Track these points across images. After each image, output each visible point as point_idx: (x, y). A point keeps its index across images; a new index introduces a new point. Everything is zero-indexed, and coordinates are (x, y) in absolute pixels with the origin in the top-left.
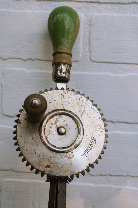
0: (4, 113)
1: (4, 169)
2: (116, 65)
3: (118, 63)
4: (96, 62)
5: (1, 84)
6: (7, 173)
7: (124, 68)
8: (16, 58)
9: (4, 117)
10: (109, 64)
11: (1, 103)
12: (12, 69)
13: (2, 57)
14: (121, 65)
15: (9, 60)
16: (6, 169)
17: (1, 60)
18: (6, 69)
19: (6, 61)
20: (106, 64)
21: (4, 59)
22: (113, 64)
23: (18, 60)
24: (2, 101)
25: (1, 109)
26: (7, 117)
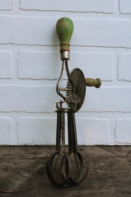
0: (19, 77)
1: (20, 111)
2: (84, 47)
3: (85, 46)
4: (72, 46)
5: (17, 60)
6: (22, 113)
7: (88, 49)
8: (26, 44)
9: (19, 79)
10: (80, 47)
11: (17, 71)
12: (24, 51)
13: (18, 44)
14: (87, 47)
15: (21, 46)
16: (21, 111)
17: (17, 46)
18: (20, 51)
19: (20, 46)
20: (78, 47)
21: (18, 45)
22: (82, 47)
23: (27, 45)
24: (17, 70)
25: (17, 74)
26: (21, 80)
